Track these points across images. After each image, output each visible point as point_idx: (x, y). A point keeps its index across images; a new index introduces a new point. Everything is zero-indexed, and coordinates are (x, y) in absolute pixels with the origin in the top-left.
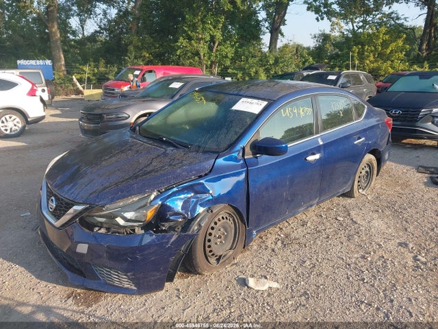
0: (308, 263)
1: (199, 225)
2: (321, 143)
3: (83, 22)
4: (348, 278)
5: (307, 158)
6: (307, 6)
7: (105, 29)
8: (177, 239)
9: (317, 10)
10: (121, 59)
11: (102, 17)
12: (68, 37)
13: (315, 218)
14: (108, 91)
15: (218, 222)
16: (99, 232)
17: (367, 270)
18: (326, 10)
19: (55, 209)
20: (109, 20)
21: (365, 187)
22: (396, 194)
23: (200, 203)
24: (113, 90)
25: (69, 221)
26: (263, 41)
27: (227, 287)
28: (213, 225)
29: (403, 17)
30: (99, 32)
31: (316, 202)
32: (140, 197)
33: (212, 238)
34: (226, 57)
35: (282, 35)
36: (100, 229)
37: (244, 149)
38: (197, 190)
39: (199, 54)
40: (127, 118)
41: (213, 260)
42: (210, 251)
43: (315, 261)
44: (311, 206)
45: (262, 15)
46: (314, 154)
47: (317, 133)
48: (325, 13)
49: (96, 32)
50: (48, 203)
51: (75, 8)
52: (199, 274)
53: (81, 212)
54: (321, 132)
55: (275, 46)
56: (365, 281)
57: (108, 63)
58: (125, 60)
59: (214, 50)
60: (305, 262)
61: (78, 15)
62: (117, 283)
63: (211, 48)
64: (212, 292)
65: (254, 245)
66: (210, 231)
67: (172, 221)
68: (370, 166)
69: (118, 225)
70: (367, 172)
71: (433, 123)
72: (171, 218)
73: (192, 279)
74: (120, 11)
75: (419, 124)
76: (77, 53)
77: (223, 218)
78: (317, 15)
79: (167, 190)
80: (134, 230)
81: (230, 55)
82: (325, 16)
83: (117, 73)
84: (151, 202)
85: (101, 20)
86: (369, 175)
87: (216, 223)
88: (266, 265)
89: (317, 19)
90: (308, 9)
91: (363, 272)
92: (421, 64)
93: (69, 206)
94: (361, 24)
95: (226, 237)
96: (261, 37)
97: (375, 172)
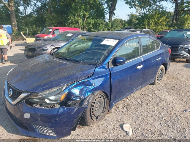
0: (140, 118)
1: (88, 102)
2: (143, 60)
3: (25, 9)
4: (162, 126)
5: (137, 67)
6: (126, 2)
7: (36, 12)
8: (77, 109)
9: (130, 4)
10: (43, 25)
11: (34, 6)
12: (19, 15)
13: (139, 95)
14: (37, 38)
15: (96, 99)
16: (36, 107)
17: (169, 120)
18: (133, 3)
19: (12, 95)
20: (37, 8)
21: (160, 80)
22: (174, 83)
23: (88, 90)
24: (40, 38)
25: (20, 101)
26: (106, 17)
27: (103, 132)
28: (94, 101)
29: (165, 7)
30: (33, 13)
31: (140, 88)
32: (58, 88)
33: (94, 108)
34: (90, 24)
35: (114, 14)
36: (36, 105)
37: (108, 63)
38: (87, 84)
39: (78, 23)
40: (47, 50)
41: (94, 119)
42: (93, 114)
43: (144, 117)
44: (138, 90)
45: (105, 6)
46: (140, 65)
47: (141, 55)
48: (133, 5)
49: (31, 12)
50: (8, 92)
51: (22, 2)
52: (88, 126)
53: (26, 97)
54: (142, 55)
55: (112, 19)
56: (170, 127)
57: (37, 26)
58: (45, 25)
59: (85, 21)
60: (139, 117)
61: (23, 5)
62: (46, 134)
63: (83, 20)
64: (95, 135)
65: (113, 110)
66: (93, 104)
67: (75, 100)
68: (162, 70)
69: (46, 103)
70: (161, 73)
71: (185, 51)
72: (74, 99)
73: (84, 128)
74: (42, 3)
75: (179, 52)
76: (23, 22)
77: (99, 97)
78: (130, 6)
79: (71, 84)
80: (54, 105)
81: (92, 23)
82: (133, 6)
83: (42, 31)
84: (64, 91)
85: (34, 7)
86: (162, 74)
87: (96, 100)
88: (120, 120)
89: (130, 8)
90: (126, 3)
91: (168, 122)
92: (173, 27)
93: (20, 93)
94: (148, 10)
95: (100, 106)
96: (105, 15)
97: (164, 73)
